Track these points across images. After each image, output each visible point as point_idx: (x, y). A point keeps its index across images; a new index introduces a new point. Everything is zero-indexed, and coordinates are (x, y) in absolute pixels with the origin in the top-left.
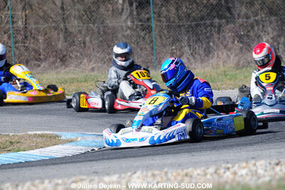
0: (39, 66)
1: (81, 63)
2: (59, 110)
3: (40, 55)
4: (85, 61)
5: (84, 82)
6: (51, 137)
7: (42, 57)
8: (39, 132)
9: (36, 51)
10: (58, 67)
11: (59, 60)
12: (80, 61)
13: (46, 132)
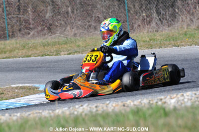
0: (29, 33)
1: (65, 30)
2: (40, 67)
3: (30, 24)
4: (68, 28)
5: (65, 44)
6: (30, 88)
7: (31, 26)
8: (21, 85)
9: (26, 21)
10: (45, 34)
11: (46, 28)
12: (64, 29)
13: (26, 85)
